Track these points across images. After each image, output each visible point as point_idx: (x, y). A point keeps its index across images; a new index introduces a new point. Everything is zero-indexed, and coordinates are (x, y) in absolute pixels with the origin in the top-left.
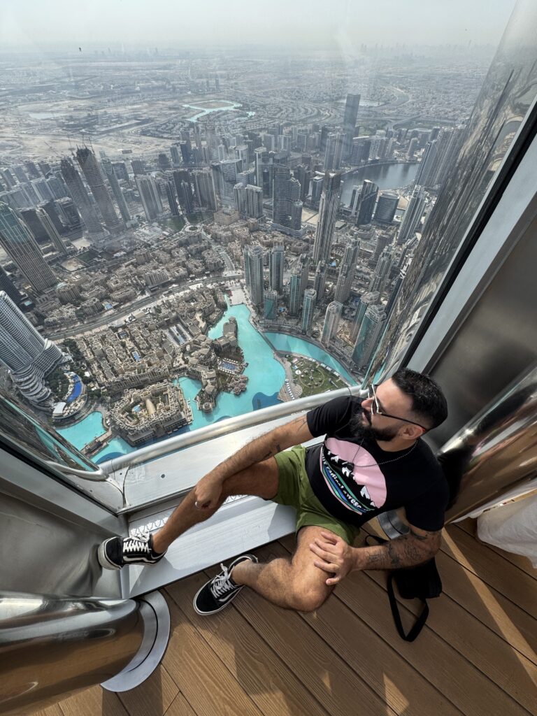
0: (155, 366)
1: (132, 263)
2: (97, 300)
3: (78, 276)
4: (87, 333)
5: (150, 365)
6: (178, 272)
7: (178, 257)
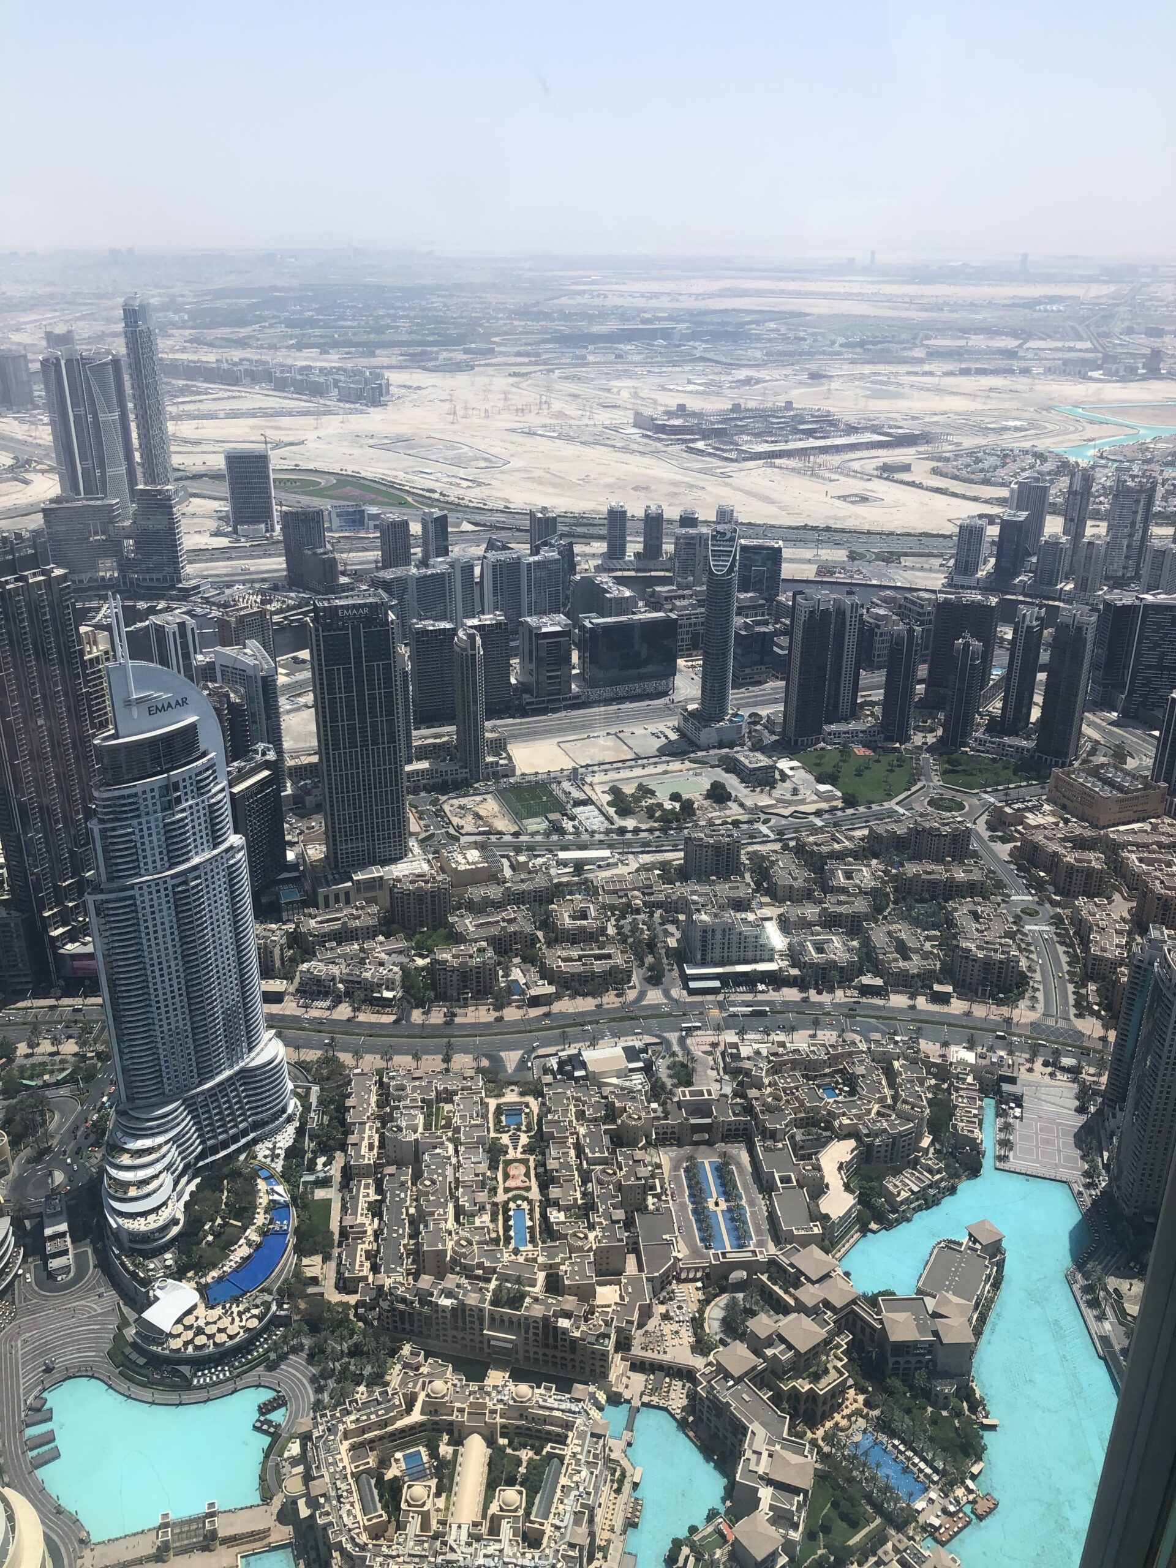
0: (569, 1302)
1: (664, 866)
2: (490, 953)
3: (474, 855)
4: (403, 1061)
5: (554, 1285)
6: (820, 950)
7: (843, 890)
